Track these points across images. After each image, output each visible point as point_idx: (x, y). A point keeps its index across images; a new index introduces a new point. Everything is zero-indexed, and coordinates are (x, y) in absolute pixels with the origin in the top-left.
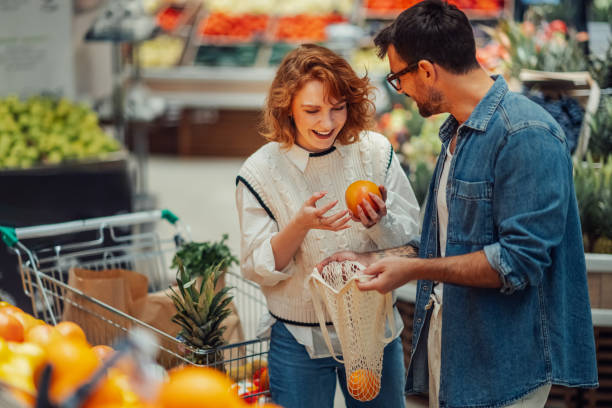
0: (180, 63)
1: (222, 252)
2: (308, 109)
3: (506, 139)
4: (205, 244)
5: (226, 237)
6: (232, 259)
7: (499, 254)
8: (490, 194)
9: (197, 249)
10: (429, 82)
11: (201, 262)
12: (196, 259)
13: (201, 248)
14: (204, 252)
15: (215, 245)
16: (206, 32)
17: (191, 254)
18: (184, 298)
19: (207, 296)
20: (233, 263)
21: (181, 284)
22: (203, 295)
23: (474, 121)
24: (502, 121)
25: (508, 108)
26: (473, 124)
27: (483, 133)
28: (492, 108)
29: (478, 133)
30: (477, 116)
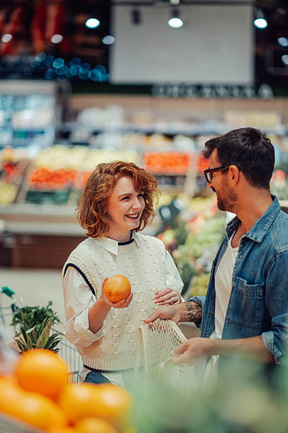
0: (15, 201)
1: (48, 313)
3: (275, 256)
4: (36, 308)
5: (51, 304)
6: (55, 318)
7: (273, 342)
8: (261, 294)
9: (31, 311)
10: (232, 183)
11: (33, 320)
12: (30, 318)
13: (33, 311)
14: (35, 313)
15: (43, 308)
16: (33, 181)
17: (26, 314)
18: (26, 340)
19: (43, 339)
20: (56, 321)
21: (23, 331)
22: (41, 338)
23: (253, 234)
24: (273, 239)
25: (278, 229)
26: (252, 236)
27: (260, 244)
28: (267, 226)
29: (256, 244)
30: (255, 230)
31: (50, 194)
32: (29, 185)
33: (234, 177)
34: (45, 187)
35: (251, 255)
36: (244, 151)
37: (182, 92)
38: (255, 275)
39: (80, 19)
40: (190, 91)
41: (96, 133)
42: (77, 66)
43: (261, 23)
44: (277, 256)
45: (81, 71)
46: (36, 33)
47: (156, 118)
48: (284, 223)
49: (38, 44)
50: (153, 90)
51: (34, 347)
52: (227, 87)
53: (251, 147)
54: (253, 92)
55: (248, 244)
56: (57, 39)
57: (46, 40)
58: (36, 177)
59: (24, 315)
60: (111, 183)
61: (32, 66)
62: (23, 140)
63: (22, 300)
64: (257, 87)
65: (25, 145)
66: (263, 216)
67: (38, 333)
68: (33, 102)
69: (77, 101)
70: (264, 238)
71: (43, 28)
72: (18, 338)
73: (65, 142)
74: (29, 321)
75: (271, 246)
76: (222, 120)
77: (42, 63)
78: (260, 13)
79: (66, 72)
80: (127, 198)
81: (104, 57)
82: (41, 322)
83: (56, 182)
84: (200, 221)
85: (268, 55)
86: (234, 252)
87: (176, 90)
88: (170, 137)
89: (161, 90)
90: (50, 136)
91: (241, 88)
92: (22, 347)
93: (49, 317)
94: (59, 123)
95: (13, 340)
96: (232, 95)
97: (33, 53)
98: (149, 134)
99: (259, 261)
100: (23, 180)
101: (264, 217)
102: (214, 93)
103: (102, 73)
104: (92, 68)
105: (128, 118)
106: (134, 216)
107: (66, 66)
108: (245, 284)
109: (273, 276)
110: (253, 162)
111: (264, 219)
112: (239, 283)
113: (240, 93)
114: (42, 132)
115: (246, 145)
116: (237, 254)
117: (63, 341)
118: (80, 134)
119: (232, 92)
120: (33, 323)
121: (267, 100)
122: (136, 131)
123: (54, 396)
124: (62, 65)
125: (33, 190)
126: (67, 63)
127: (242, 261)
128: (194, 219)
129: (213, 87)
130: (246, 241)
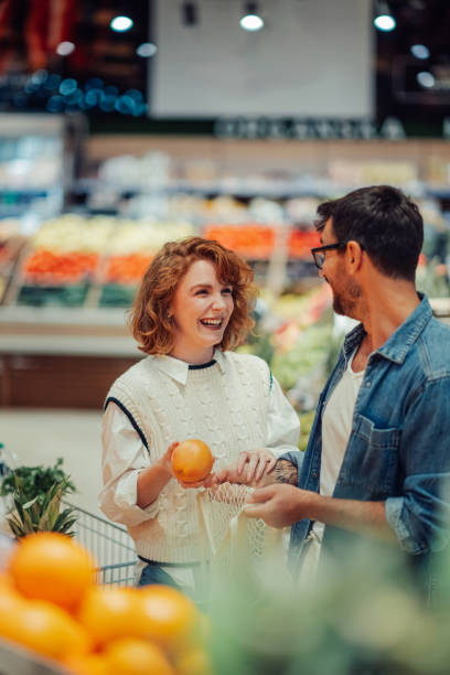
0: (1, 303)
1: (57, 477)
2: (199, 289)
3: (423, 385)
4: (37, 468)
5: (60, 462)
6: (68, 485)
7: (399, 514)
8: (397, 443)
9: (30, 474)
10: (352, 269)
11: (33, 489)
12: (28, 484)
13: (34, 473)
14: (37, 477)
15: (49, 470)
16: (30, 270)
17: (22, 479)
18: (23, 518)
19: (50, 516)
20: (68, 489)
21: (18, 505)
22: (46, 516)
23: (389, 349)
24: (421, 359)
25: (430, 343)
26: (388, 353)
27: (399, 366)
28: (412, 338)
29: (393, 365)
30: (393, 344)
31: (57, 292)
32: (23, 278)
33: (353, 261)
34: (49, 279)
35: (385, 383)
36: (371, 220)
37: (262, 130)
38: (391, 414)
39: (102, 17)
40: (275, 129)
41: (127, 196)
42: (98, 91)
43: (386, 23)
44: (427, 385)
45: (103, 98)
46: (33, 39)
47: (222, 171)
48: (440, 335)
49: (37, 57)
50: (217, 128)
51: (36, 530)
52: (332, 123)
53: (380, 214)
54: (374, 130)
55: (380, 365)
56: (65, 48)
57: (48, 50)
58: (34, 264)
59: (19, 480)
60: (180, 268)
61: (28, 92)
62: (13, 208)
63: (15, 456)
64: (379, 122)
65: (17, 215)
66: (405, 322)
67: (41, 508)
68: (29, 147)
69: (98, 146)
70: (407, 357)
71: (44, 31)
72: (10, 516)
73: (79, 209)
74: (27, 489)
75: (417, 369)
76: (324, 173)
77: (42, 86)
78: (384, 7)
79: (80, 100)
80: (204, 291)
81: (139, 77)
82: (45, 490)
83: (65, 272)
84: (293, 332)
85: (397, 71)
86: (358, 377)
87: (252, 127)
88: (244, 200)
89: (230, 128)
90: (55, 200)
91: (354, 123)
92: (16, 529)
93: (58, 483)
94: (69, 181)
95: (3, 519)
96: (340, 135)
97: (29, 71)
98: (211, 196)
99: (398, 393)
100: (14, 269)
101: (408, 325)
102: (312, 131)
103: (137, 101)
104: (122, 93)
105: (179, 172)
106: (215, 322)
107: (80, 92)
108: (372, 428)
109: (416, 414)
110: (383, 237)
111: (407, 329)
112: (362, 426)
113: (352, 133)
114: (44, 195)
115: (374, 209)
116: (361, 380)
117: (81, 520)
118: (102, 196)
119: (341, 130)
120: (33, 492)
121: (395, 143)
122: (191, 192)
123: (72, 606)
124: (74, 89)
125: (30, 284)
126: (81, 86)
127: (369, 391)
128: (283, 328)
129: (311, 123)
130: (377, 360)
